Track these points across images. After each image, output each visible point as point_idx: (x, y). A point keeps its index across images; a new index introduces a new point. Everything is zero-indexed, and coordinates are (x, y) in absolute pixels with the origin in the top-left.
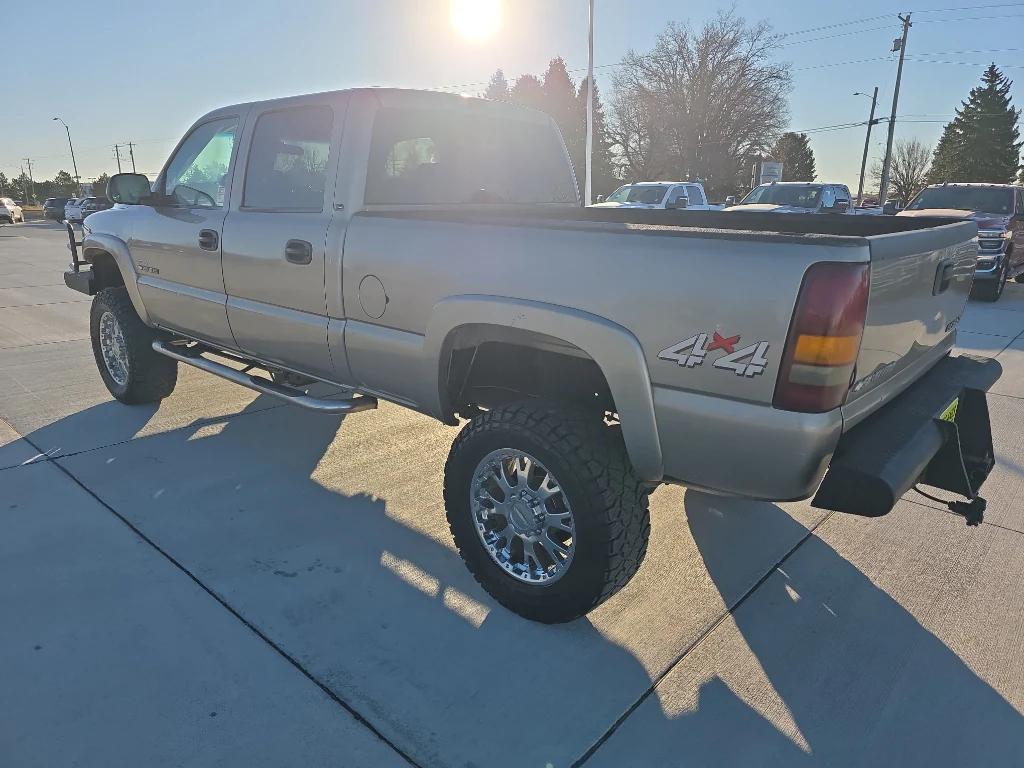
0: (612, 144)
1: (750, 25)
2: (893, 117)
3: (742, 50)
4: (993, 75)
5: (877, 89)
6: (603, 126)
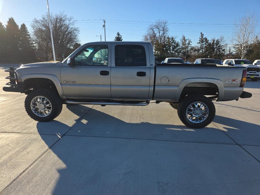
0: (35, 43)
1: (68, 17)
4: (118, 34)
5: (101, 35)
6: (30, 38)
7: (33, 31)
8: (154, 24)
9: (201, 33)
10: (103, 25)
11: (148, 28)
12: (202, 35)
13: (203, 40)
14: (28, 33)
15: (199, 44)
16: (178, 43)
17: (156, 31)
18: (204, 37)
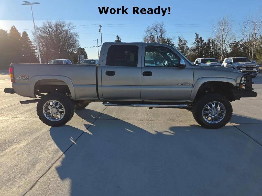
0: (36, 50)
1: (67, 23)
3: (66, 28)
4: (118, 37)
6: (32, 45)
7: (33, 38)
8: (151, 26)
9: (196, 33)
10: (99, 30)
11: (145, 30)
12: (197, 35)
13: (199, 40)
14: (30, 39)
15: (195, 44)
16: (173, 44)
17: (154, 33)
18: (199, 37)
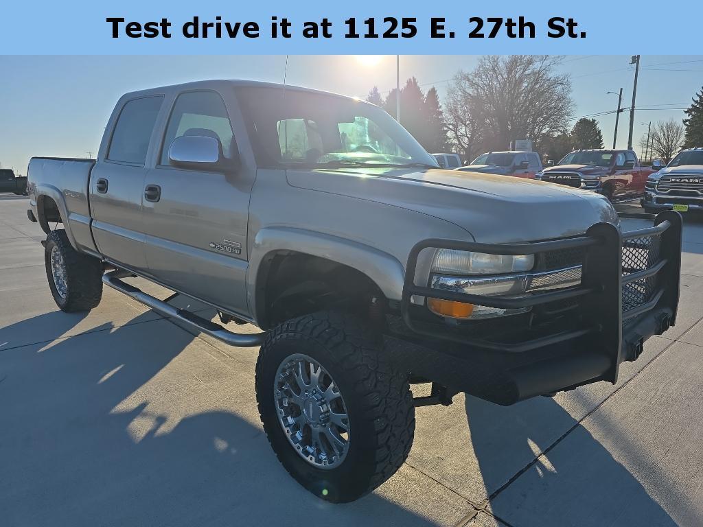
2: (633, 107)
3: (537, 66)
5: (621, 89)
